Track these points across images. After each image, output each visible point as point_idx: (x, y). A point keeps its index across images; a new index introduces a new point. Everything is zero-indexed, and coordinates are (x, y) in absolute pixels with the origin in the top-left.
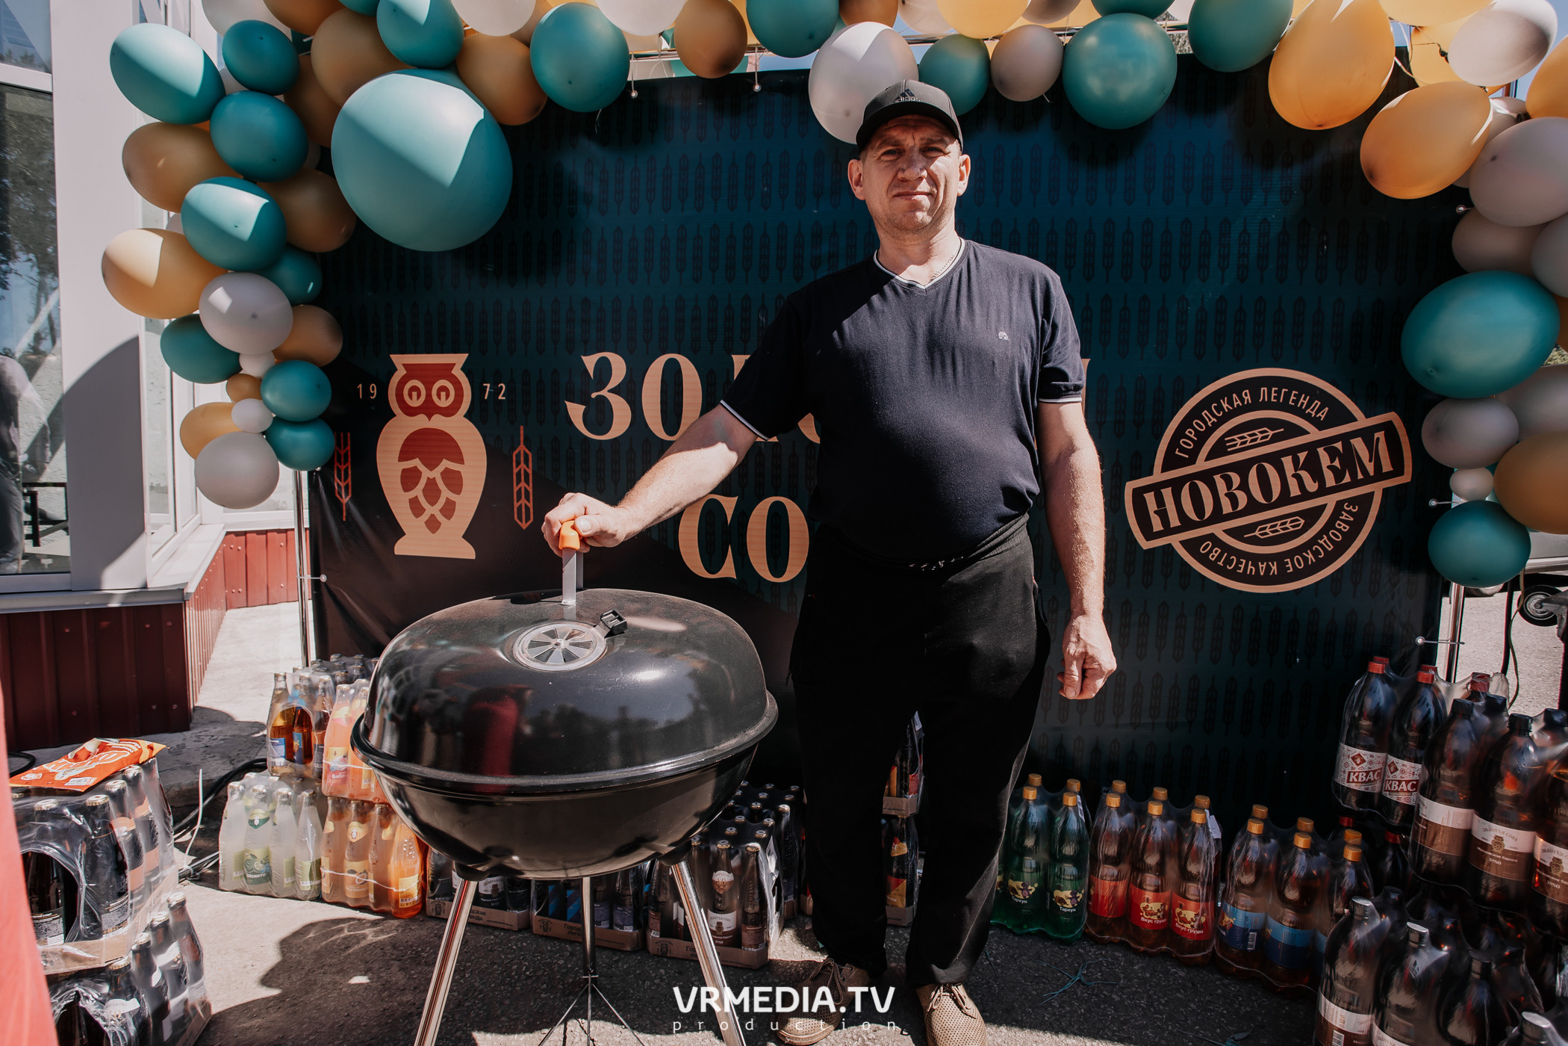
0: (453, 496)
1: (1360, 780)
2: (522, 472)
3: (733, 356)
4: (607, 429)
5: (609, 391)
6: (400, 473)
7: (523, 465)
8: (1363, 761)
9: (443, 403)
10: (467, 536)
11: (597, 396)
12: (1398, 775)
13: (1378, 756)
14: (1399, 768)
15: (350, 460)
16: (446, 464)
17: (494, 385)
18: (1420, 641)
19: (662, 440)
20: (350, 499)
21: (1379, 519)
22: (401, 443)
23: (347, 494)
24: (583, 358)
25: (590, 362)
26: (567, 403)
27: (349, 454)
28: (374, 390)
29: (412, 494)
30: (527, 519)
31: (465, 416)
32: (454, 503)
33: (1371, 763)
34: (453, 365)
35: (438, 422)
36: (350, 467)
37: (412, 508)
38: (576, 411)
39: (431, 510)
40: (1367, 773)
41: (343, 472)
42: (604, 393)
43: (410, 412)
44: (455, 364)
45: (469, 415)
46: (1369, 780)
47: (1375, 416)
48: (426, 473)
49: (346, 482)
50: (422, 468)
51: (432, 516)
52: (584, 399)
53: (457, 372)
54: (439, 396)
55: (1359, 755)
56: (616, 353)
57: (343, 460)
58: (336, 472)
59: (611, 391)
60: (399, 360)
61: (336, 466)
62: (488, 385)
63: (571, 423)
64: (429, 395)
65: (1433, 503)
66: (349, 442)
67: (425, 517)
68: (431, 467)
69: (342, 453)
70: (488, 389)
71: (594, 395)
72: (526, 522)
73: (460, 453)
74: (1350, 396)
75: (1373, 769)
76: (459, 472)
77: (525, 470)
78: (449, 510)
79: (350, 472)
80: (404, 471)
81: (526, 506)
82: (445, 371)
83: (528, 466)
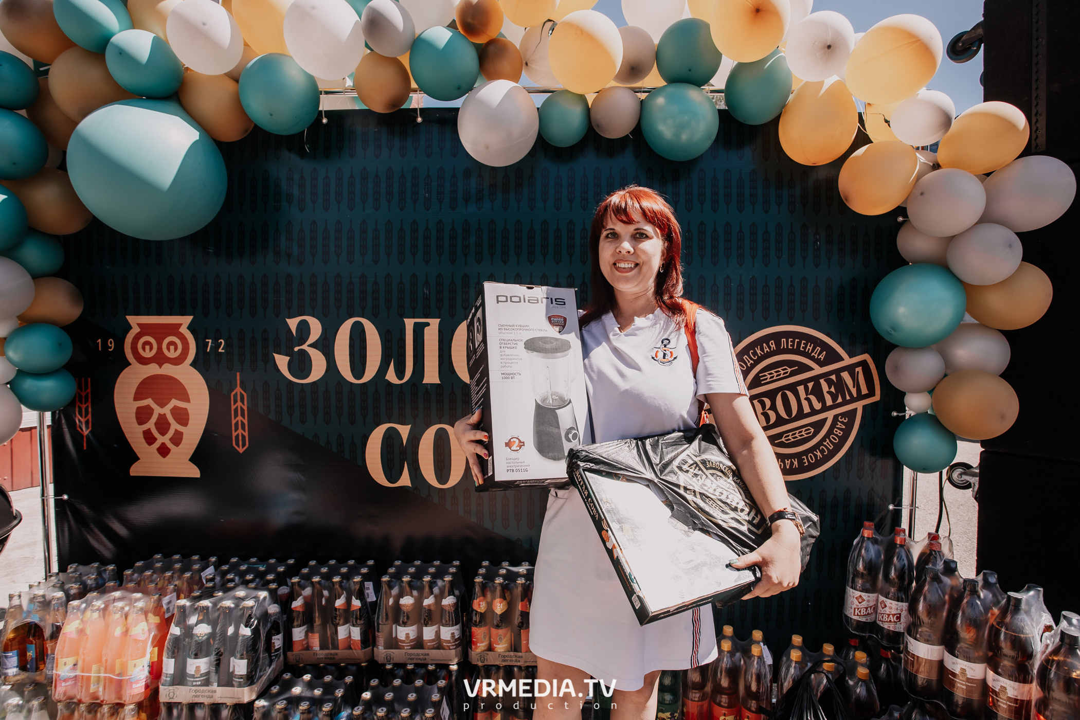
0: (180, 428)
1: (862, 614)
2: (239, 408)
3: (404, 319)
4: (307, 376)
5: (308, 346)
6: (134, 411)
7: (239, 404)
8: (864, 600)
9: (172, 354)
10: (194, 459)
11: (299, 350)
12: (887, 610)
13: (873, 596)
14: (887, 605)
15: (90, 400)
17: (215, 340)
18: (891, 507)
19: (351, 383)
20: (90, 432)
21: (861, 426)
22: (136, 386)
23: (87, 427)
24: (287, 320)
25: (293, 323)
26: (274, 354)
27: (90, 395)
28: (111, 344)
29: (145, 427)
30: (244, 445)
31: (191, 365)
32: (181, 434)
33: (868, 601)
34: (180, 325)
35: (168, 370)
36: (90, 406)
37: (145, 438)
38: (282, 361)
39: (161, 439)
40: (867, 608)
41: (83, 410)
42: (305, 347)
43: (143, 361)
44: (182, 324)
45: (194, 364)
46: (868, 613)
47: (855, 356)
48: (157, 410)
49: (87, 418)
50: (154, 405)
51: (163, 444)
52: (288, 352)
53: (184, 330)
54: (168, 349)
55: (860, 596)
56: (313, 317)
57: (84, 400)
58: (77, 410)
59: (310, 346)
60: (133, 320)
61: (77, 405)
62: (210, 341)
63: (278, 370)
64: (160, 348)
65: (895, 414)
66: (89, 385)
67: (157, 445)
68: (162, 405)
69: (83, 394)
70: (210, 344)
71: (296, 349)
72: (243, 447)
73: (187, 394)
74: (839, 343)
75: (870, 605)
76: (186, 409)
77: (241, 407)
78: (177, 439)
79: (90, 410)
80: (138, 408)
81: (243, 435)
82: (174, 329)
83: (243, 404)
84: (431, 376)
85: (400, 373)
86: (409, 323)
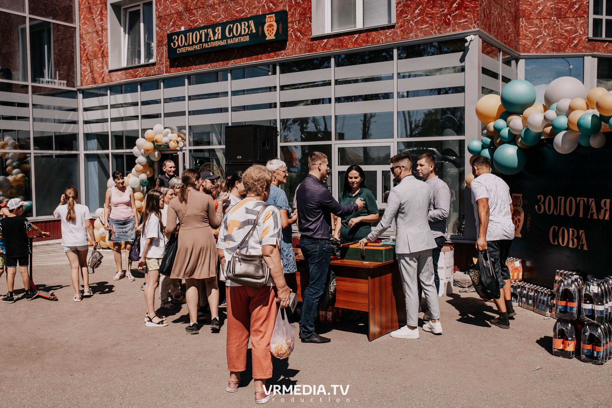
16: (518, 217)
25: (539, 197)
38: (536, 207)
53: (521, 198)
68: (516, 217)
84: (562, 214)
85: (557, 212)
86: (559, 198)
